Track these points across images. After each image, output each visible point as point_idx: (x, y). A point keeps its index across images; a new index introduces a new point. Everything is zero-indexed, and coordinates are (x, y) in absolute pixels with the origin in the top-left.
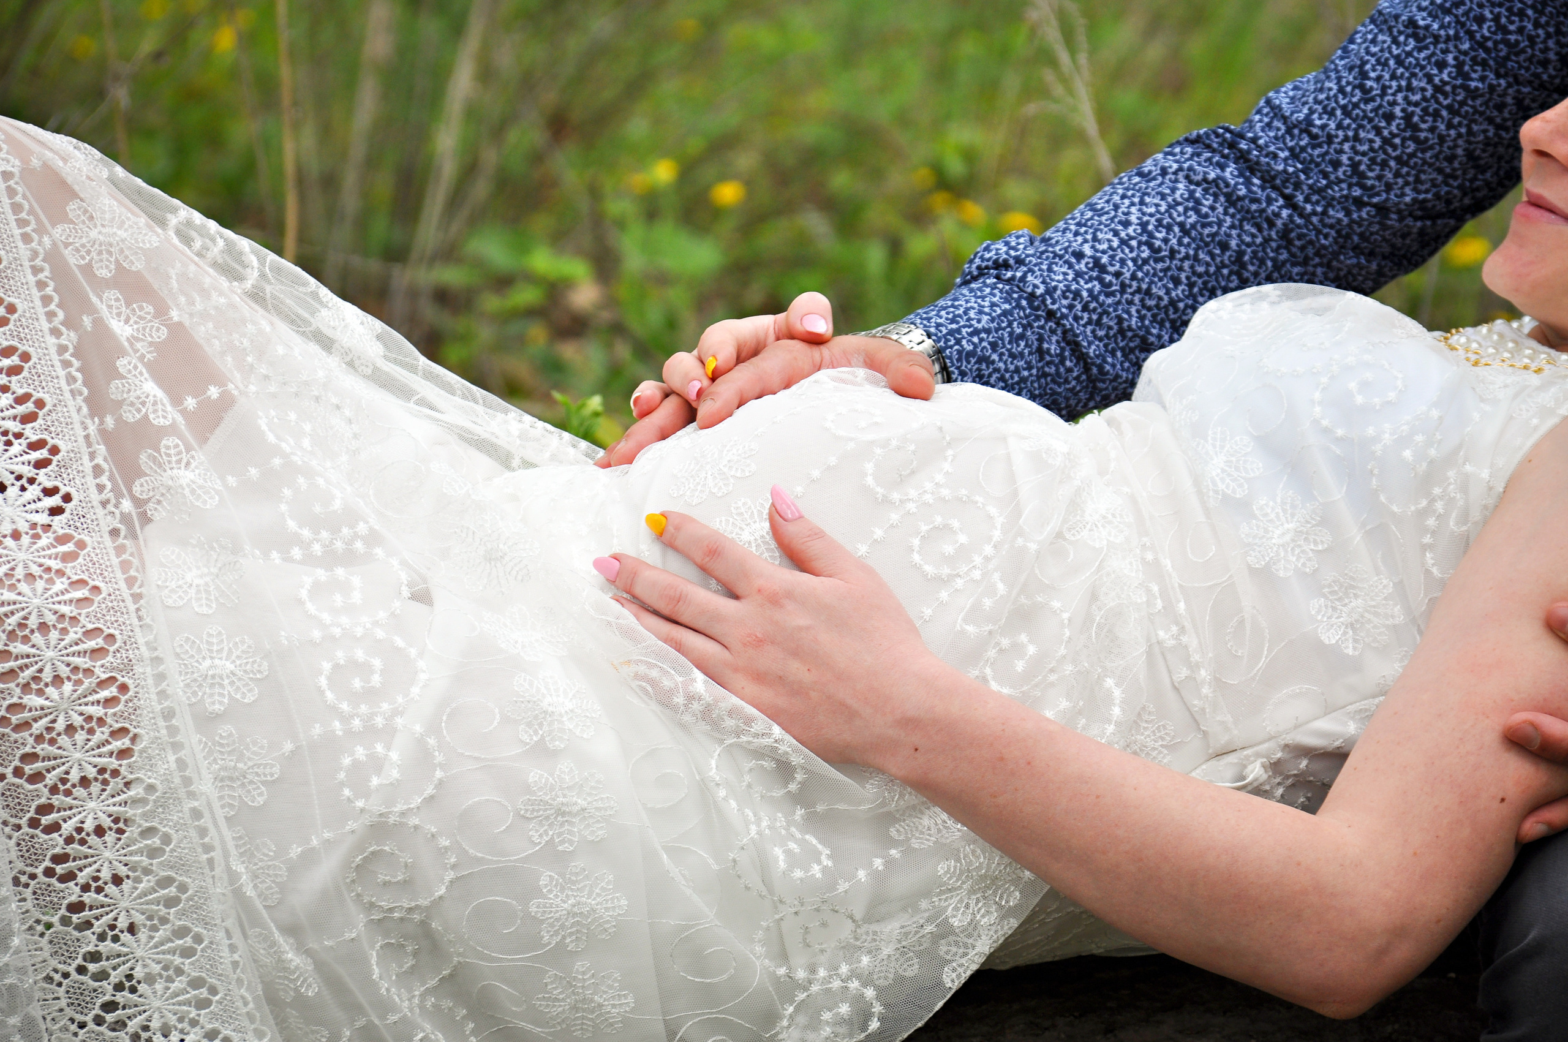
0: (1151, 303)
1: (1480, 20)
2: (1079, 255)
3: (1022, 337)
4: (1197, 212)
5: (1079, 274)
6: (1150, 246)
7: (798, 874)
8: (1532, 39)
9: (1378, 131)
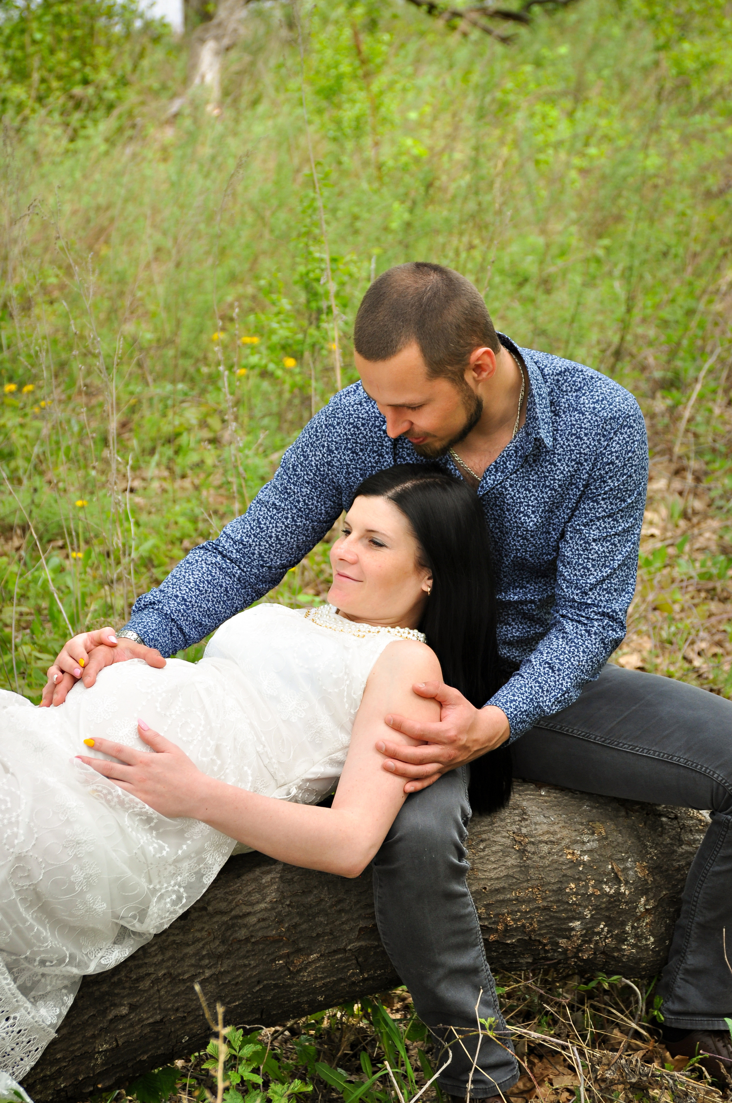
0: (201, 610)
1: (298, 502)
2: (177, 596)
3: (166, 629)
4: (211, 575)
5: (178, 603)
6: (199, 590)
7: (158, 855)
8: (316, 507)
9: (267, 542)
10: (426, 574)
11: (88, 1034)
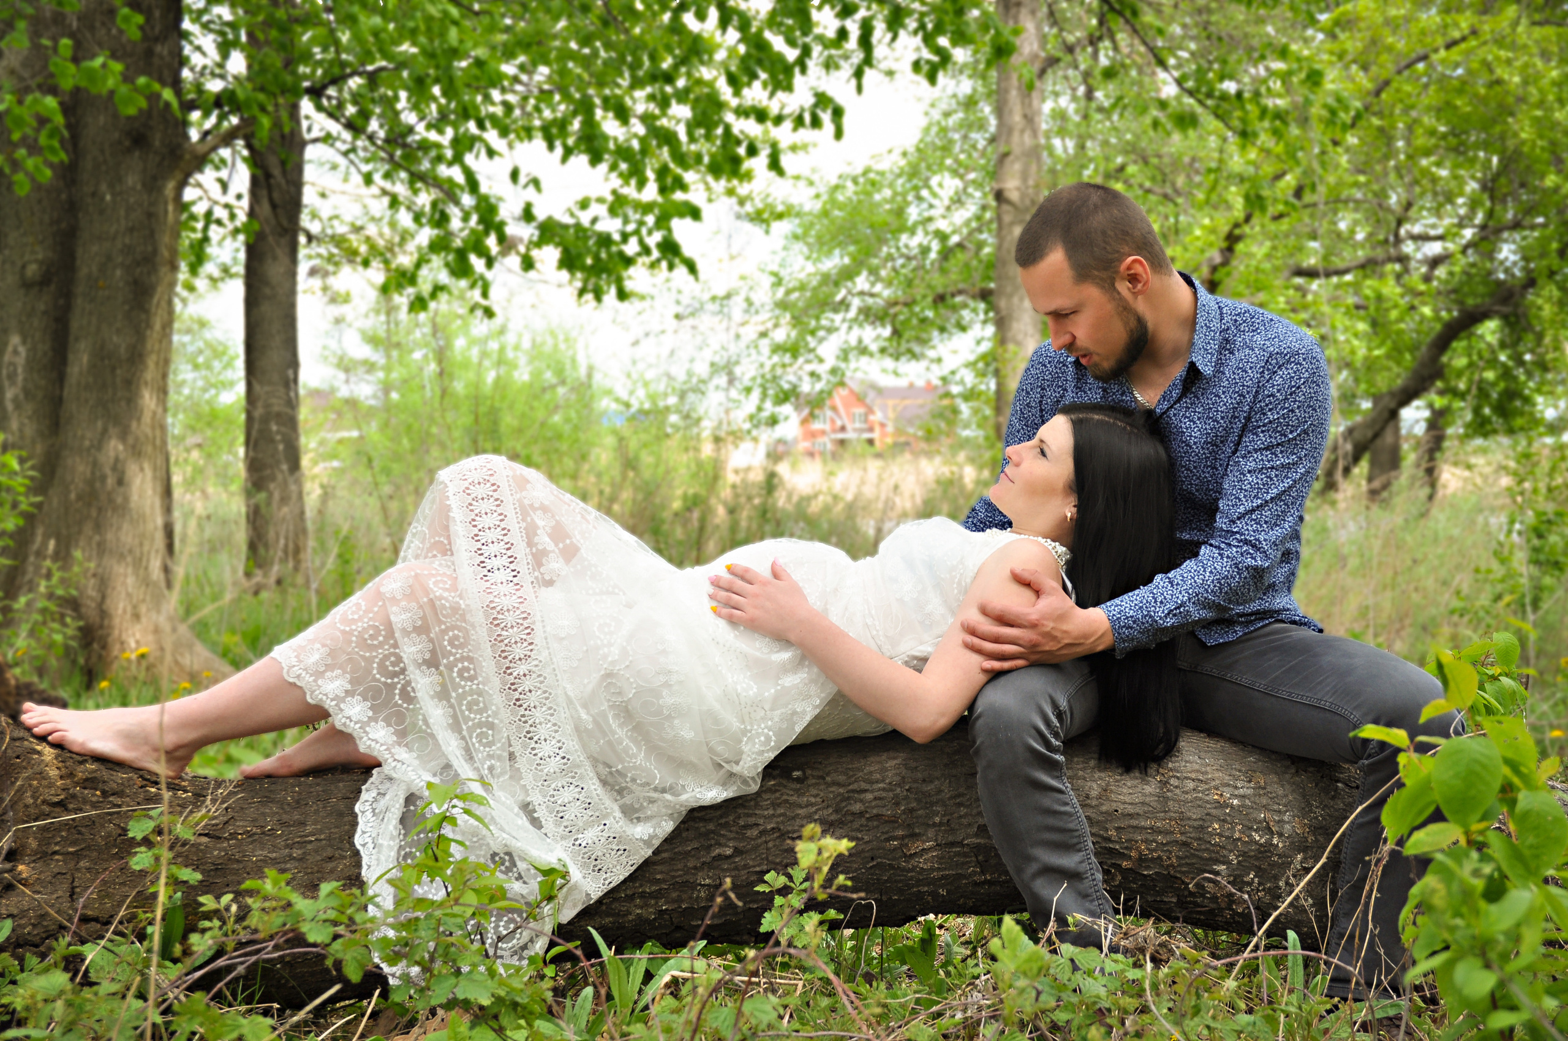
7: (744, 694)
10: (1073, 500)
11: (690, 864)
